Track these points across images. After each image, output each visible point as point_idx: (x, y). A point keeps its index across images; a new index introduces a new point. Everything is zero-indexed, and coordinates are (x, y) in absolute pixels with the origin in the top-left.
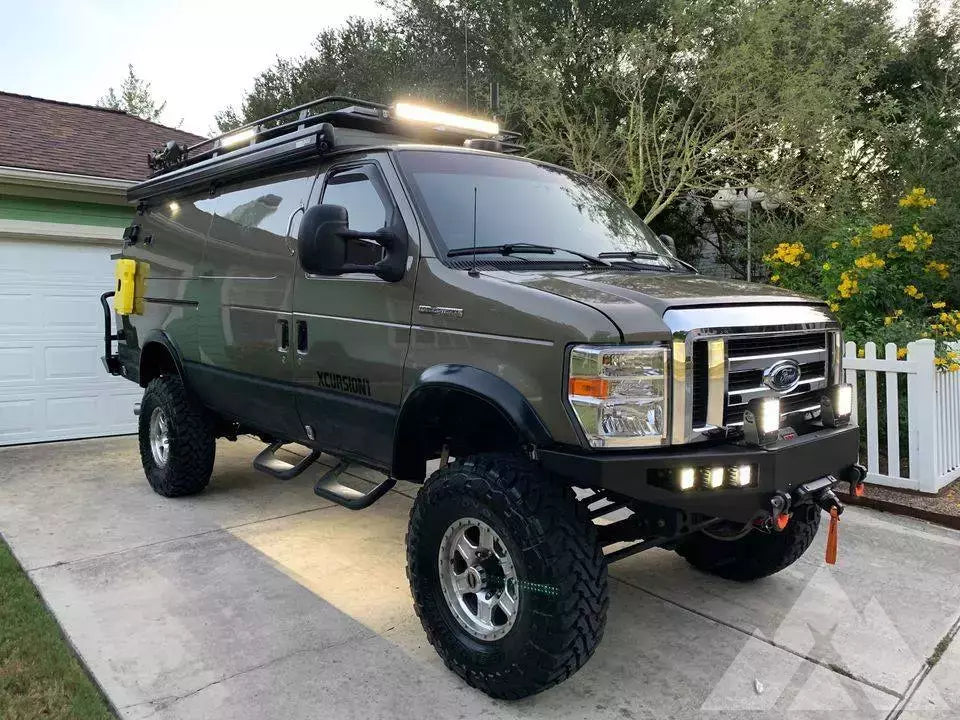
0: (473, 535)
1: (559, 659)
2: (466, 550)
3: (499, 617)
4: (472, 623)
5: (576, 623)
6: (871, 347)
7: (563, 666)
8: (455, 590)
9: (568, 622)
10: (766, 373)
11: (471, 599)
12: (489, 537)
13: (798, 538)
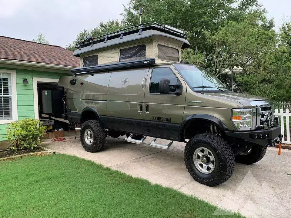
0: (203, 151)
1: (227, 173)
2: (201, 154)
3: (208, 169)
4: (201, 170)
5: (229, 165)
6: (282, 110)
7: (227, 175)
8: (197, 163)
9: (228, 165)
10: (265, 115)
11: (201, 165)
12: (207, 151)
13: (261, 155)
